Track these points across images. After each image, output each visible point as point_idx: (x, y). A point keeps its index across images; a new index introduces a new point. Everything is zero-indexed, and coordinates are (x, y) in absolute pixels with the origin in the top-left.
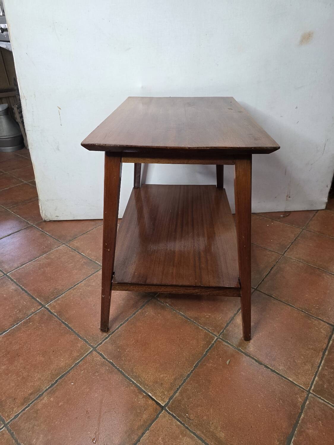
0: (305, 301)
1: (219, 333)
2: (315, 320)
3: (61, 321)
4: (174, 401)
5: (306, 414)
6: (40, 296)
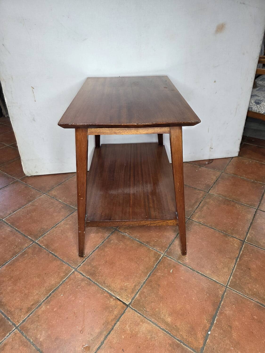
0: (224, 225)
1: (164, 251)
2: (231, 238)
3: (49, 252)
4: (135, 301)
5: (225, 302)
6: (30, 235)
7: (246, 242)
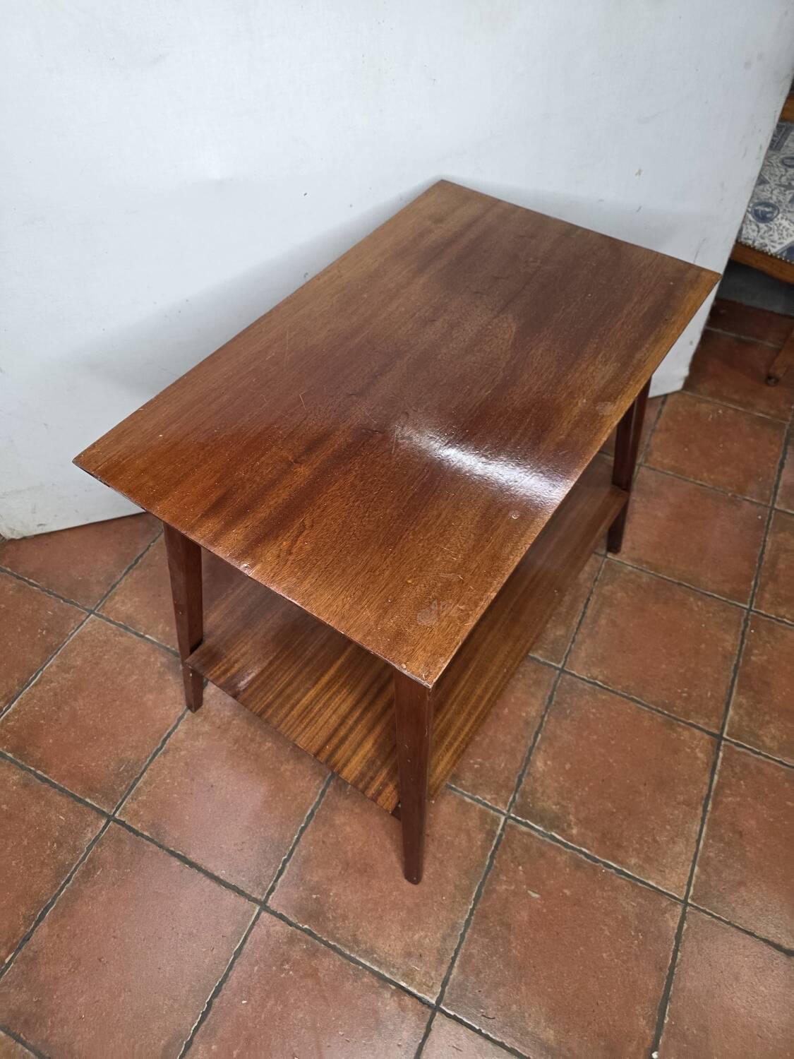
0: (662, 683)
1: (506, 805)
2: (684, 729)
3: (167, 850)
4: (452, 987)
6: (91, 790)
7: (726, 740)
